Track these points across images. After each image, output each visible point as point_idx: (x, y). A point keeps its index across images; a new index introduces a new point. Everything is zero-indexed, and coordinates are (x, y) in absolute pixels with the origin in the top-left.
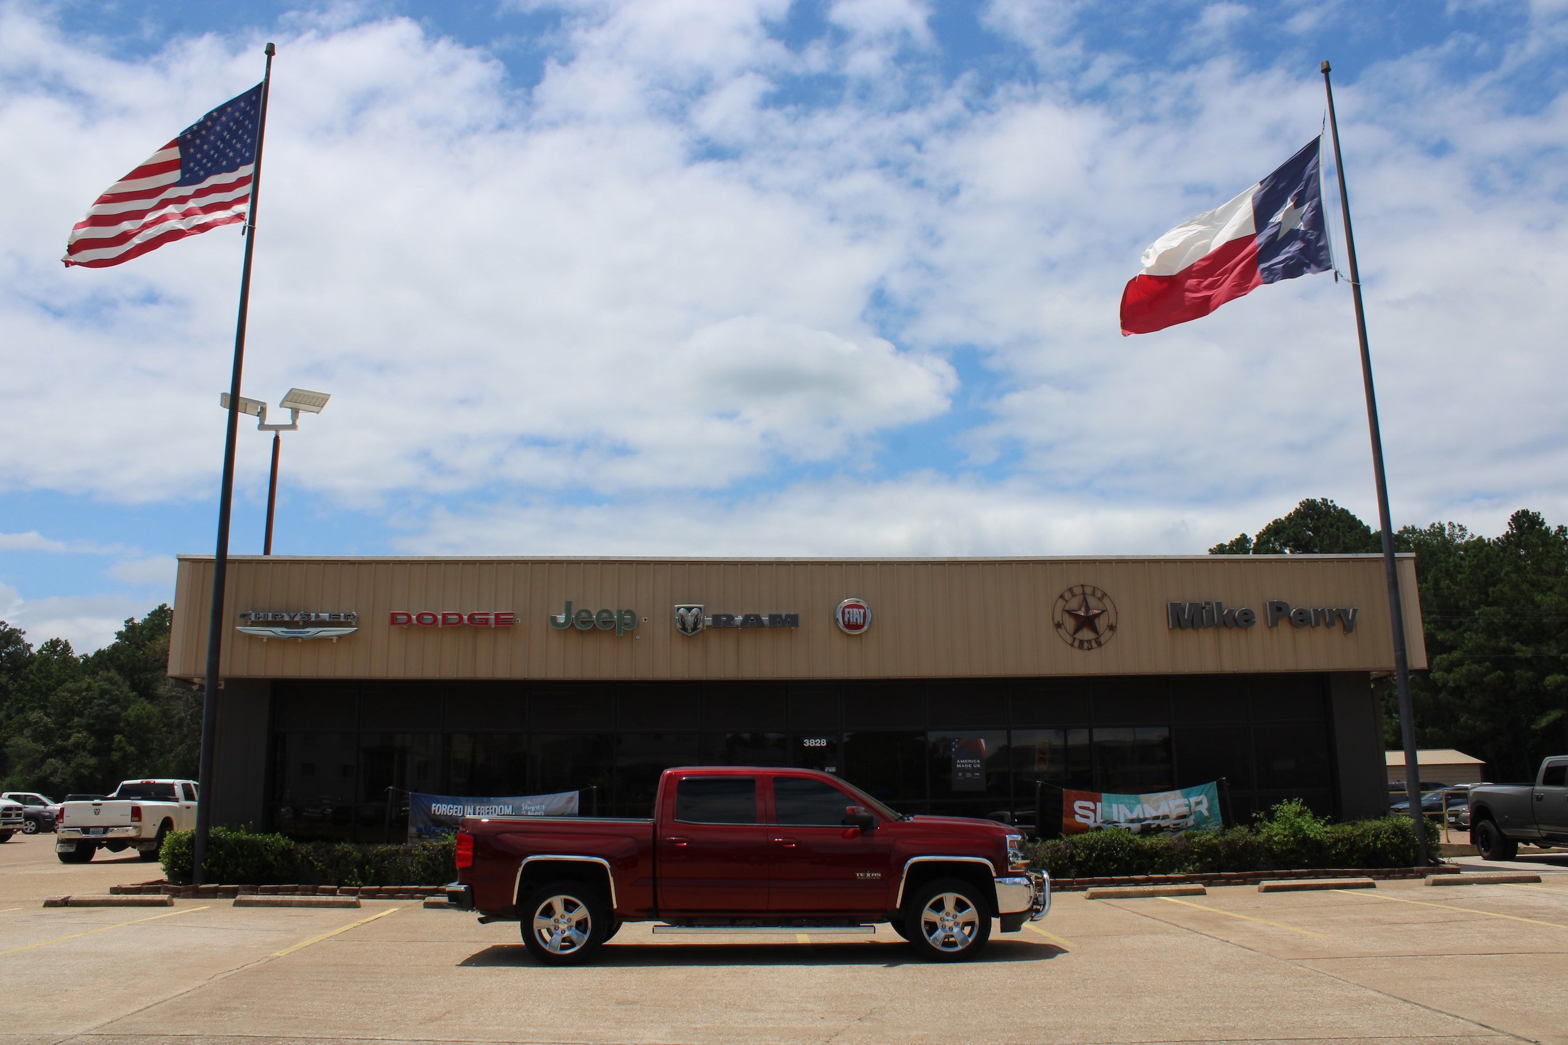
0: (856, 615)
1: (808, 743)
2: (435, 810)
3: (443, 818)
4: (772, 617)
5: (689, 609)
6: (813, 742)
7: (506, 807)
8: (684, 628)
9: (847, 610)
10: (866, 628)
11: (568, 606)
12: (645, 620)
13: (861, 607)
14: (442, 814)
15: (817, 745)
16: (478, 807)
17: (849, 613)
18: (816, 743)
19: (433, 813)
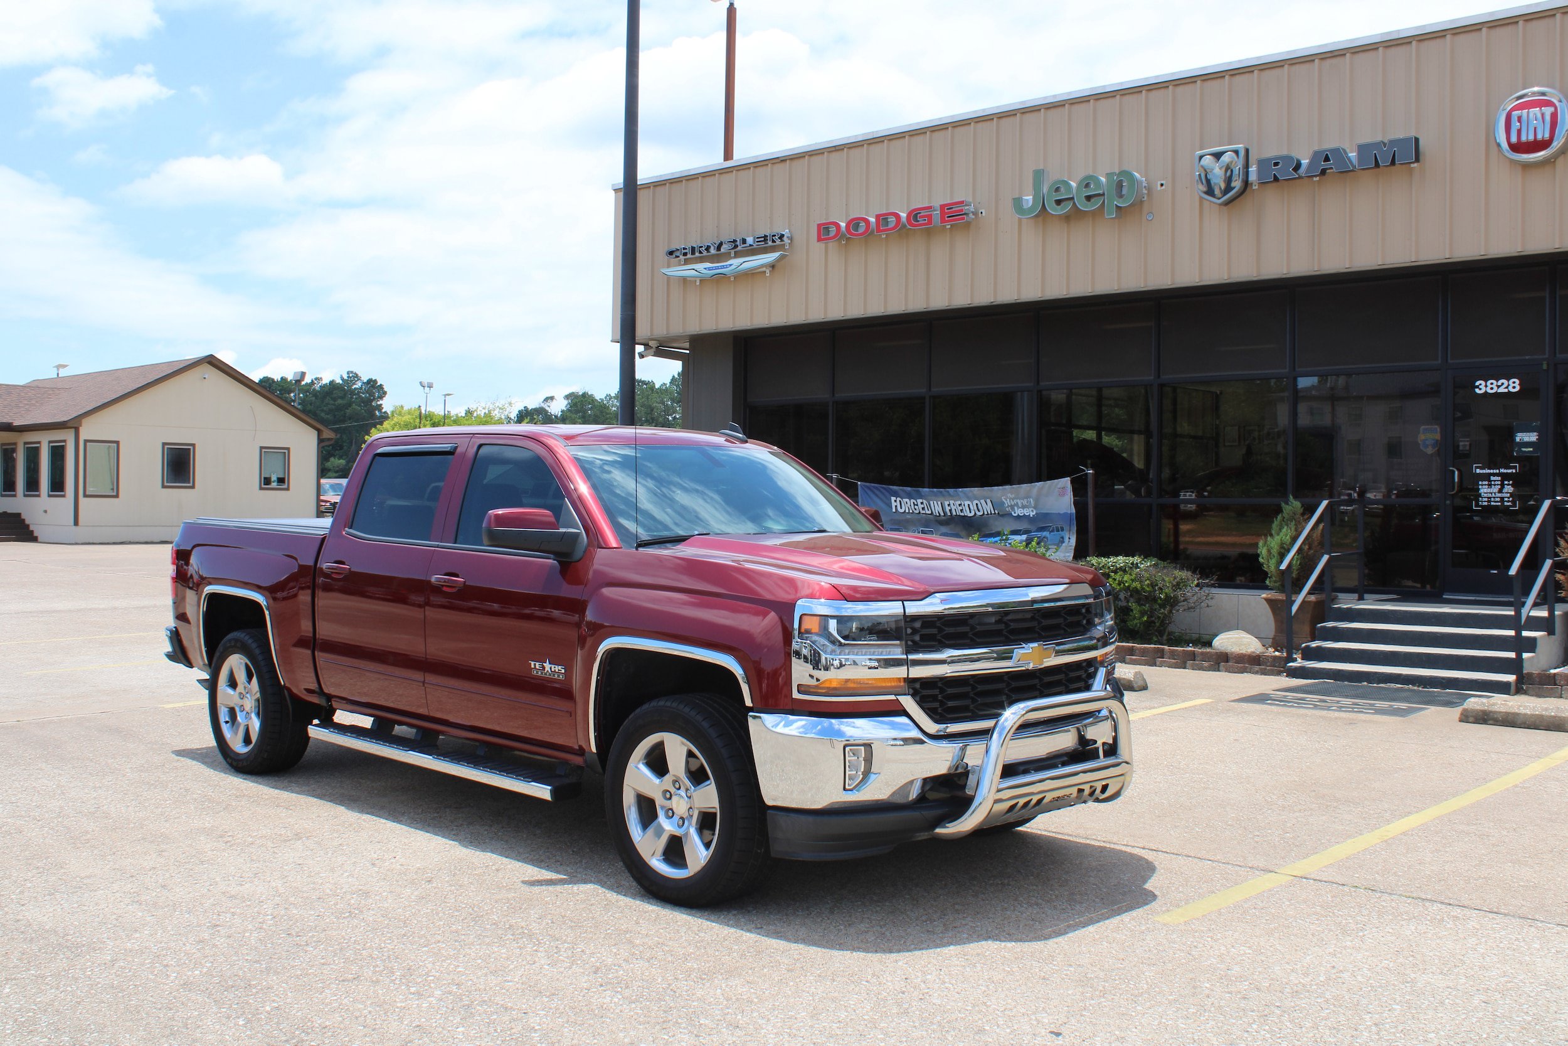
0: (1535, 124)
1: (1482, 387)
2: (896, 506)
3: (908, 517)
4: (1362, 149)
5: (1218, 156)
6: (1494, 386)
7: (983, 501)
8: (1210, 192)
9: (1516, 113)
10: (1556, 144)
11: (1039, 175)
12: (1162, 185)
13: (1549, 103)
14: (907, 511)
15: (1502, 390)
16: (947, 503)
17: (1519, 119)
18: (1498, 387)
19: (894, 510)
